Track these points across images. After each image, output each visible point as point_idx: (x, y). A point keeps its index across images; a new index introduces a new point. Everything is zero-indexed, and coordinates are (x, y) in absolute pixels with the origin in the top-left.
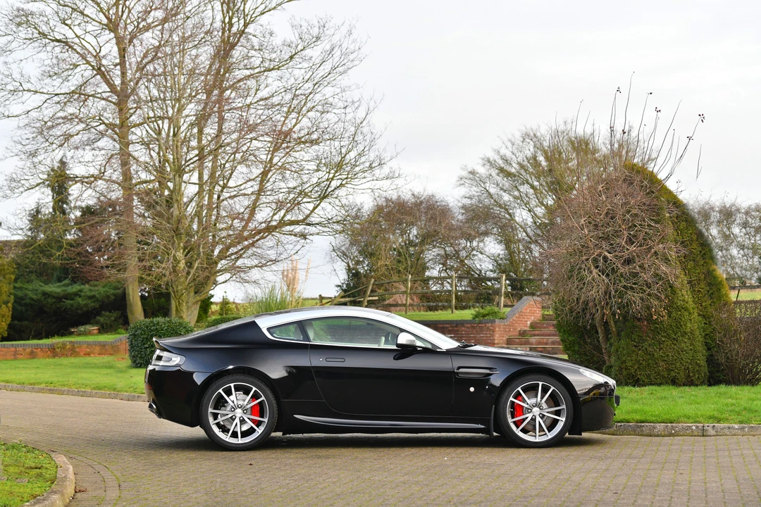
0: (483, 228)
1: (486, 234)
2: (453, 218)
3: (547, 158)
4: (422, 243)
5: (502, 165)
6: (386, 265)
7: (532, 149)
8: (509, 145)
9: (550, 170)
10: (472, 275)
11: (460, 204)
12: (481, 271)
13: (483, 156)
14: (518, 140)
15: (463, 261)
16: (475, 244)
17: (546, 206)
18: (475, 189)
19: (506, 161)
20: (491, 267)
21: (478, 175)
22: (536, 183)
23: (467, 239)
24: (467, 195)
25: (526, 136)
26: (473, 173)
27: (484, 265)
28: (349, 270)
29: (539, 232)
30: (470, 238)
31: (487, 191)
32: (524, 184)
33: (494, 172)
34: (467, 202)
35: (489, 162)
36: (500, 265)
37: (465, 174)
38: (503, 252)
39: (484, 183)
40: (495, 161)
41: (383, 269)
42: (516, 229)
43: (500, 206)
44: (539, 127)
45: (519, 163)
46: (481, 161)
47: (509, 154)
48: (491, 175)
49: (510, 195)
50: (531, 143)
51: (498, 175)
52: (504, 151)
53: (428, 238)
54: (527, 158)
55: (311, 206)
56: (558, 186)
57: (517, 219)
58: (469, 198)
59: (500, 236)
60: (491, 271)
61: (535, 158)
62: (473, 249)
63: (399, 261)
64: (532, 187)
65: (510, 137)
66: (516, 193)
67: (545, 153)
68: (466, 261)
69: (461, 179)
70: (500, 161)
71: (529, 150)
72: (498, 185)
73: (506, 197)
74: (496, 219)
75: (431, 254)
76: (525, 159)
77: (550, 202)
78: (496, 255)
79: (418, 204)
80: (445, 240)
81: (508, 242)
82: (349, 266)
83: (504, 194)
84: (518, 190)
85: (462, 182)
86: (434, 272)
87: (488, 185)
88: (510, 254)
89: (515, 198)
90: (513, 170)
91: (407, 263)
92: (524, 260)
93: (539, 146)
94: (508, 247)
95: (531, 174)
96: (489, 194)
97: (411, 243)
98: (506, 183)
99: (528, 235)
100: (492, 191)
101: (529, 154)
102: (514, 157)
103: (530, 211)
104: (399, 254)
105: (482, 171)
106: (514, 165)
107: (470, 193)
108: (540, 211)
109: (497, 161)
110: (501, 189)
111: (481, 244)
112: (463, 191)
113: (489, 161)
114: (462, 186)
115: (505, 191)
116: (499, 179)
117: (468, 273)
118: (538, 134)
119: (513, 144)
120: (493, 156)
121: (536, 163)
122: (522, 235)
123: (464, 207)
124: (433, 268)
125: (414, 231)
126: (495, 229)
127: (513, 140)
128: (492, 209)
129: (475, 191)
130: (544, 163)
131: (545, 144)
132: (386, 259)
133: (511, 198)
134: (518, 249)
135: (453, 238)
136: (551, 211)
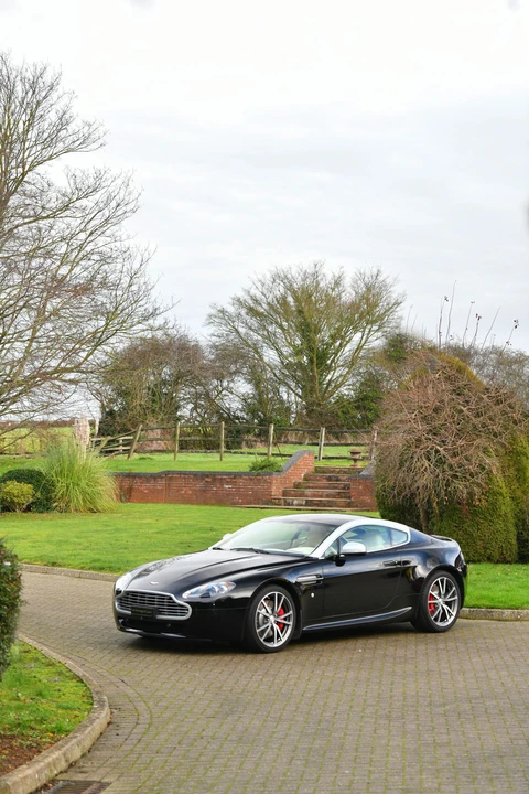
0: (233, 368)
1: (237, 372)
2: (203, 358)
3: (297, 299)
4: (176, 383)
5: (252, 305)
6: (141, 405)
7: (282, 291)
8: (259, 285)
9: (300, 312)
10: (221, 414)
11: (210, 343)
12: (230, 410)
13: (233, 296)
14: (269, 276)
15: (213, 400)
16: (225, 383)
17: (294, 346)
18: (224, 327)
19: (256, 300)
20: (240, 407)
21: (227, 314)
22: (285, 324)
23: (218, 380)
24: (217, 334)
25: (276, 277)
26: (222, 311)
27: (233, 404)
28: (103, 407)
29: (286, 371)
30: (221, 379)
31: (236, 329)
32: (273, 323)
33: (243, 312)
34: (217, 340)
35: (240, 302)
36: (249, 405)
37: (214, 312)
38: (252, 391)
39: (233, 322)
40: (245, 301)
41: (138, 407)
42: (265, 370)
43: (250, 346)
44: (290, 269)
45: (269, 304)
46: (231, 301)
47: (259, 295)
48: (240, 314)
49: (259, 334)
50: (282, 284)
51: (247, 314)
52: (254, 292)
53: (178, 379)
54: (277, 299)
56: (307, 330)
57: (266, 359)
59: (250, 375)
60: (241, 410)
61: (284, 298)
62: (224, 389)
63: (154, 401)
64: (281, 327)
65: (260, 277)
66: (265, 332)
67: (294, 294)
68: (215, 400)
69: (211, 317)
70: (250, 302)
71: (280, 290)
72: (247, 324)
73: (255, 337)
74: (245, 358)
75: (183, 393)
76: (275, 299)
77: (298, 342)
78: (246, 394)
79: (171, 344)
80: (195, 380)
81: (256, 381)
82: (103, 404)
83: (253, 333)
84: (267, 330)
85: (212, 320)
86: (186, 411)
87: (237, 323)
88: (260, 395)
89: (263, 336)
90: (262, 310)
91: (161, 403)
92: (272, 400)
93: (289, 288)
94: (257, 387)
95: (279, 314)
96: (239, 333)
97: (164, 383)
98: (254, 322)
99: (276, 376)
100: (242, 330)
101: (279, 295)
102: (264, 297)
103: (277, 350)
104: (154, 394)
105: (231, 309)
106: (264, 306)
107: (219, 332)
108: (286, 351)
109: (247, 301)
110: (251, 328)
111: (231, 385)
113: (239, 300)
114: (212, 325)
115: (254, 330)
116: (248, 318)
117: (218, 412)
118: (289, 276)
119: (263, 285)
120: (243, 297)
121: (285, 304)
122: (270, 375)
123: (215, 347)
124: (184, 408)
125: (166, 371)
126: (245, 369)
127: (263, 280)
128: (242, 348)
129: (223, 330)
130: (292, 304)
131: (295, 285)
132: (142, 399)
133: (259, 338)
134: (267, 389)
135: (205, 378)
136: (298, 352)
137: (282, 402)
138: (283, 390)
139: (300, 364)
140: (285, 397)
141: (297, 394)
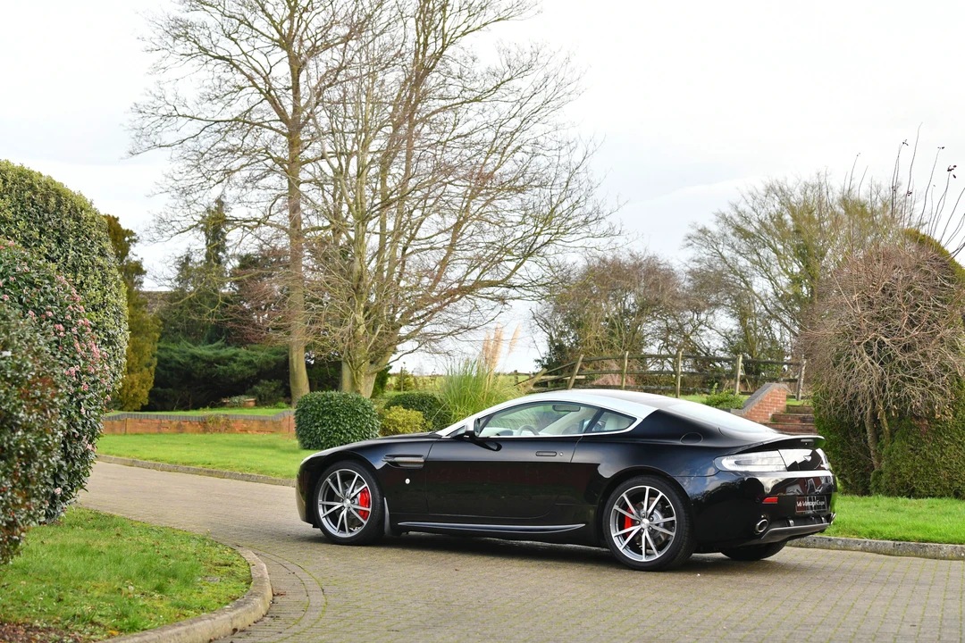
0: (713, 298)
1: (717, 305)
2: (678, 285)
3: (794, 218)
4: (641, 313)
5: (740, 223)
6: (596, 338)
7: (778, 206)
8: (750, 198)
9: (798, 232)
10: (698, 353)
11: (687, 269)
12: (708, 349)
13: (717, 211)
14: (761, 189)
15: (688, 337)
16: (703, 317)
17: (791, 275)
18: (705, 250)
19: (746, 218)
20: (721, 346)
21: (709, 234)
22: (780, 247)
23: (694, 311)
24: (696, 258)
25: (770, 189)
26: (704, 231)
27: (713, 342)
28: (552, 341)
29: (780, 305)
30: (698, 310)
31: (720, 253)
32: (765, 247)
33: (729, 231)
34: (696, 266)
35: (726, 220)
36: (732, 343)
37: (694, 232)
38: (736, 328)
39: (717, 244)
40: (732, 218)
41: (593, 342)
42: (754, 301)
43: (735, 273)
44: (786, 178)
45: (761, 222)
46: (714, 217)
47: (748, 210)
48: (725, 235)
49: (748, 259)
50: (776, 198)
51: (734, 234)
52: (742, 207)
53: (646, 308)
54: (771, 217)
55: (512, 265)
56: (806, 254)
57: (755, 289)
58: (698, 261)
59: (734, 308)
60: (721, 350)
61: (780, 216)
62: (701, 323)
63: (612, 334)
64: (775, 251)
65: (751, 189)
66: (755, 257)
67: (792, 210)
68: (691, 337)
69: (689, 238)
70: (738, 219)
71: (774, 206)
72: (733, 247)
73: (743, 262)
74: (728, 287)
75: (650, 327)
76: (768, 217)
77: (796, 269)
78: (728, 331)
79: (636, 267)
80: (669, 311)
81: (743, 315)
82: (551, 337)
83: (740, 258)
84: (758, 254)
85: (690, 241)
86: (653, 349)
87: (721, 246)
88: (745, 331)
89: (753, 262)
90: (752, 230)
91: (621, 337)
92: (761, 339)
93: (785, 202)
94: (742, 321)
95: (774, 235)
96: (723, 257)
97: (627, 313)
98: (743, 245)
99: (767, 309)
100: (727, 253)
101: (774, 212)
102: (754, 213)
103: (770, 279)
104: (613, 326)
105: (715, 229)
106: (755, 223)
107: (700, 256)
108: (784, 281)
109: (734, 217)
110: (738, 252)
111: (711, 318)
112: (691, 253)
113: (723, 217)
114: (690, 247)
115: (741, 254)
116: (735, 239)
117: (693, 351)
118: (785, 187)
119: (755, 198)
120: (729, 212)
121: (780, 223)
122: (759, 308)
123: (692, 272)
124: (651, 344)
125: (631, 299)
126: (728, 300)
127: (755, 193)
128: (726, 275)
129: (705, 253)
130: (790, 223)
131: (792, 199)
132: (597, 331)
133: (749, 264)
134: (755, 324)
135: (677, 308)
136: (796, 281)
137: (773, 341)
138: (776, 326)
139: (797, 296)
140: (778, 336)
141: (792, 332)
